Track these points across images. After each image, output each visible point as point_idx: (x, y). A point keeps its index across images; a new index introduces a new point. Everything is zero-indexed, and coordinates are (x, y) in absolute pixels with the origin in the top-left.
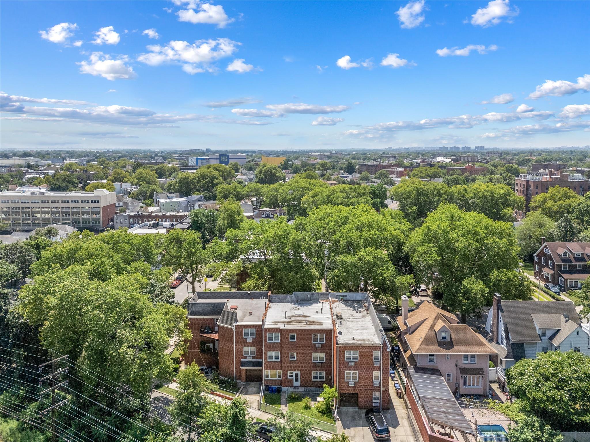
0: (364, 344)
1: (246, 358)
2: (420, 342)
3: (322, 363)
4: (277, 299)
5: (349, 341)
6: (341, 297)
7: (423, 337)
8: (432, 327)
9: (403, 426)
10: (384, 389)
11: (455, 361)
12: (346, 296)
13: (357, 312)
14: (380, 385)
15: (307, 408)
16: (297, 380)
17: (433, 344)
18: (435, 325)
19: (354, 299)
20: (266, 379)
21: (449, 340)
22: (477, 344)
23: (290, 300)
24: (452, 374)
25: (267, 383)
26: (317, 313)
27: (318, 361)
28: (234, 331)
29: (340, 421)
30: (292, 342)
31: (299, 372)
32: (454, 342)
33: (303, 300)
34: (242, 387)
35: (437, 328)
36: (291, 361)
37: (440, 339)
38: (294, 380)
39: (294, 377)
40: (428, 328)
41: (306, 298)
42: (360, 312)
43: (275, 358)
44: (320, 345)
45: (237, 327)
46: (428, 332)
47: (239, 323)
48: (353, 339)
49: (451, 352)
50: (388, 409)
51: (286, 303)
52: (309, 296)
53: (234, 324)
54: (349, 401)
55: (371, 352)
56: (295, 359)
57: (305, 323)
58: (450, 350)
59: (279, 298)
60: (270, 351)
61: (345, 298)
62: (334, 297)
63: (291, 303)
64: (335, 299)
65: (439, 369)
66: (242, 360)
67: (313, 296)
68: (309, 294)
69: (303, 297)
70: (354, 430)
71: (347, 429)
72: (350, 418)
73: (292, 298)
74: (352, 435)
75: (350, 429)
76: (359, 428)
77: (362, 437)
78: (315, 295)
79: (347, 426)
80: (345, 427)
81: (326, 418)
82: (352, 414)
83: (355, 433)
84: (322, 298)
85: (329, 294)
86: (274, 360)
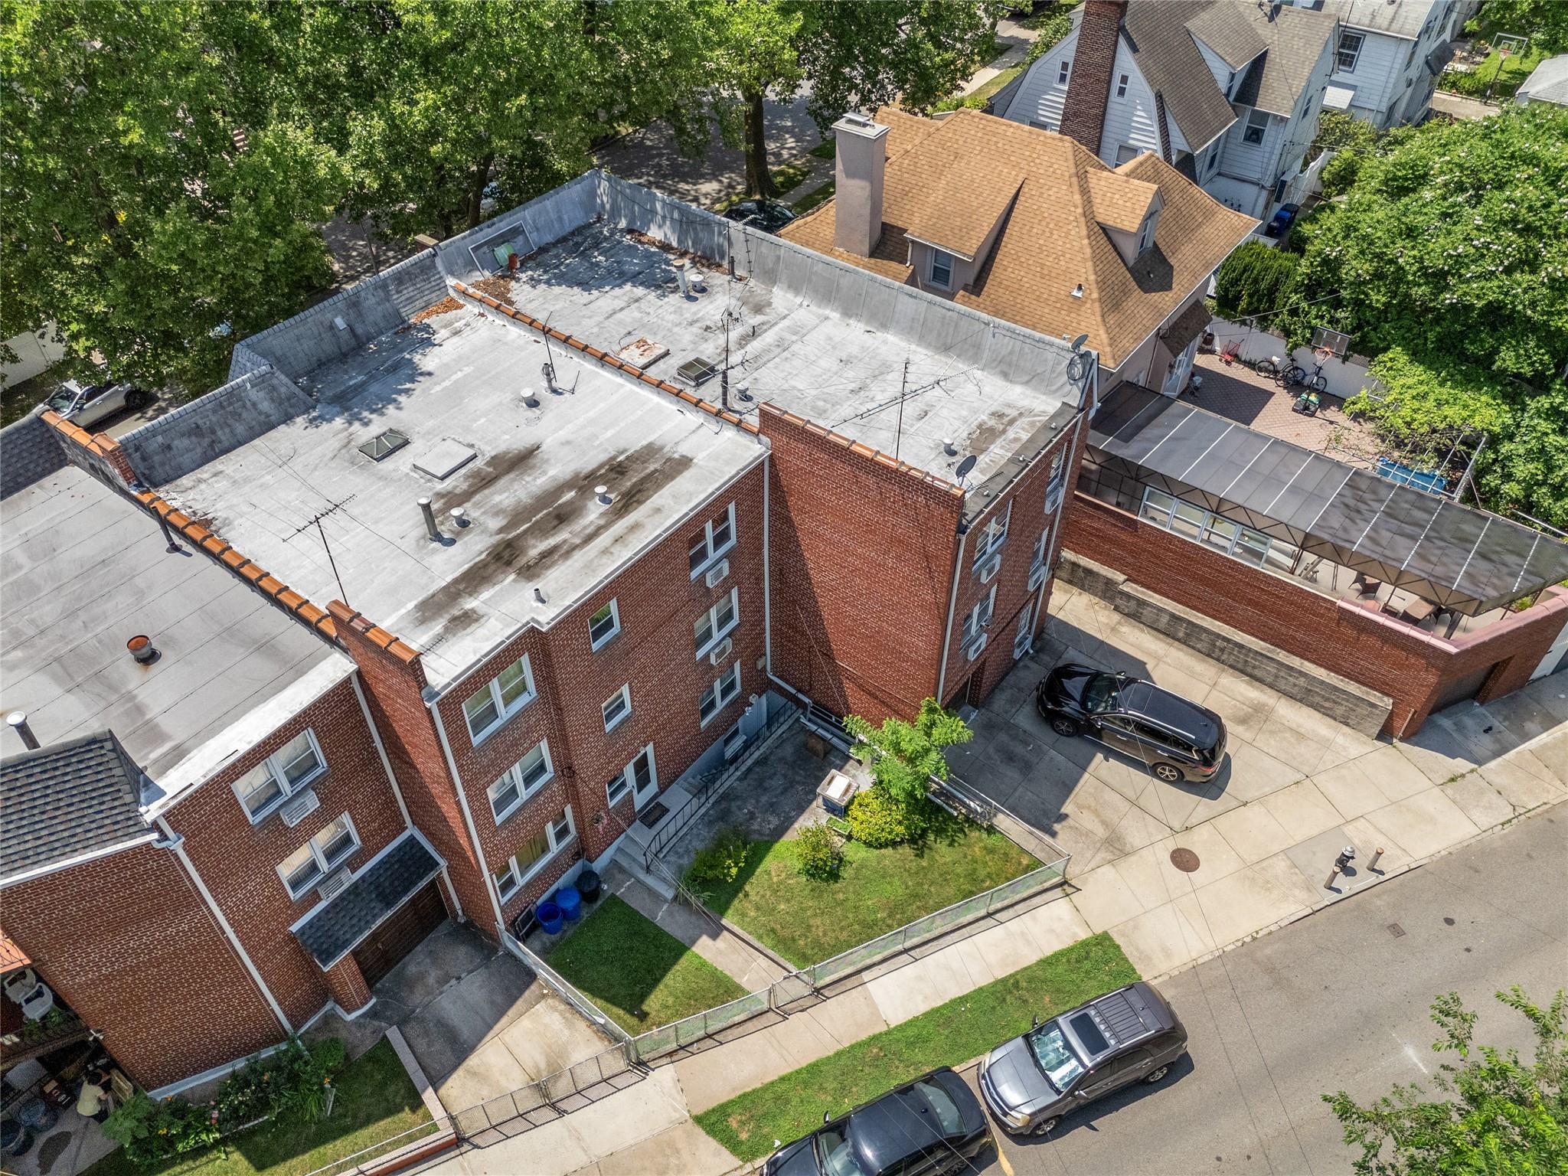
0: (1031, 450)
1: (315, 902)
2: (1093, 307)
3: (730, 634)
6: (503, 252)
7: (1086, 276)
8: (1089, 219)
12: (516, 232)
13: (686, 296)
16: (644, 782)
17: (1124, 291)
19: (557, 230)
20: (505, 899)
23: (265, 406)
25: (521, 907)
27: (715, 640)
28: (177, 845)
29: (1003, 815)
30: (605, 645)
31: (650, 747)
32: (1161, 246)
36: (613, 733)
37: (1132, 256)
38: (634, 792)
39: (631, 782)
41: (328, 347)
42: (698, 288)
43: (530, 783)
44: (725, 565)
45: (183, 815)
46: (1091, 247)
48: (950, 452)
49: (1181, 291)
51: (254, 434)
52: (340, 323)
53: (148, 811)
55: (1047, 465)
56: (629, 709)
59: (196, 431)
62: (470, 265)
63: (287, 419)
64: (485, 276)
66: (294, 928)
67: (360, 315)
68: (339, 312)
69: (308, 345)
70: (1079, 807)
71: (1057, 827)
72: (1009, 774)
73: (274, 388)
74: (1100, 832)
75: (1066, 816)
76: (1082, 782)
77: (1135, 809)
78: (372, 301)
79: (1045, 813)
80: (1046, 819)
81: (951, 845)
82: (991, 751)
83: (1098, 816)
84: (410, 300)
85: (438, 261)
86: (522, 796)
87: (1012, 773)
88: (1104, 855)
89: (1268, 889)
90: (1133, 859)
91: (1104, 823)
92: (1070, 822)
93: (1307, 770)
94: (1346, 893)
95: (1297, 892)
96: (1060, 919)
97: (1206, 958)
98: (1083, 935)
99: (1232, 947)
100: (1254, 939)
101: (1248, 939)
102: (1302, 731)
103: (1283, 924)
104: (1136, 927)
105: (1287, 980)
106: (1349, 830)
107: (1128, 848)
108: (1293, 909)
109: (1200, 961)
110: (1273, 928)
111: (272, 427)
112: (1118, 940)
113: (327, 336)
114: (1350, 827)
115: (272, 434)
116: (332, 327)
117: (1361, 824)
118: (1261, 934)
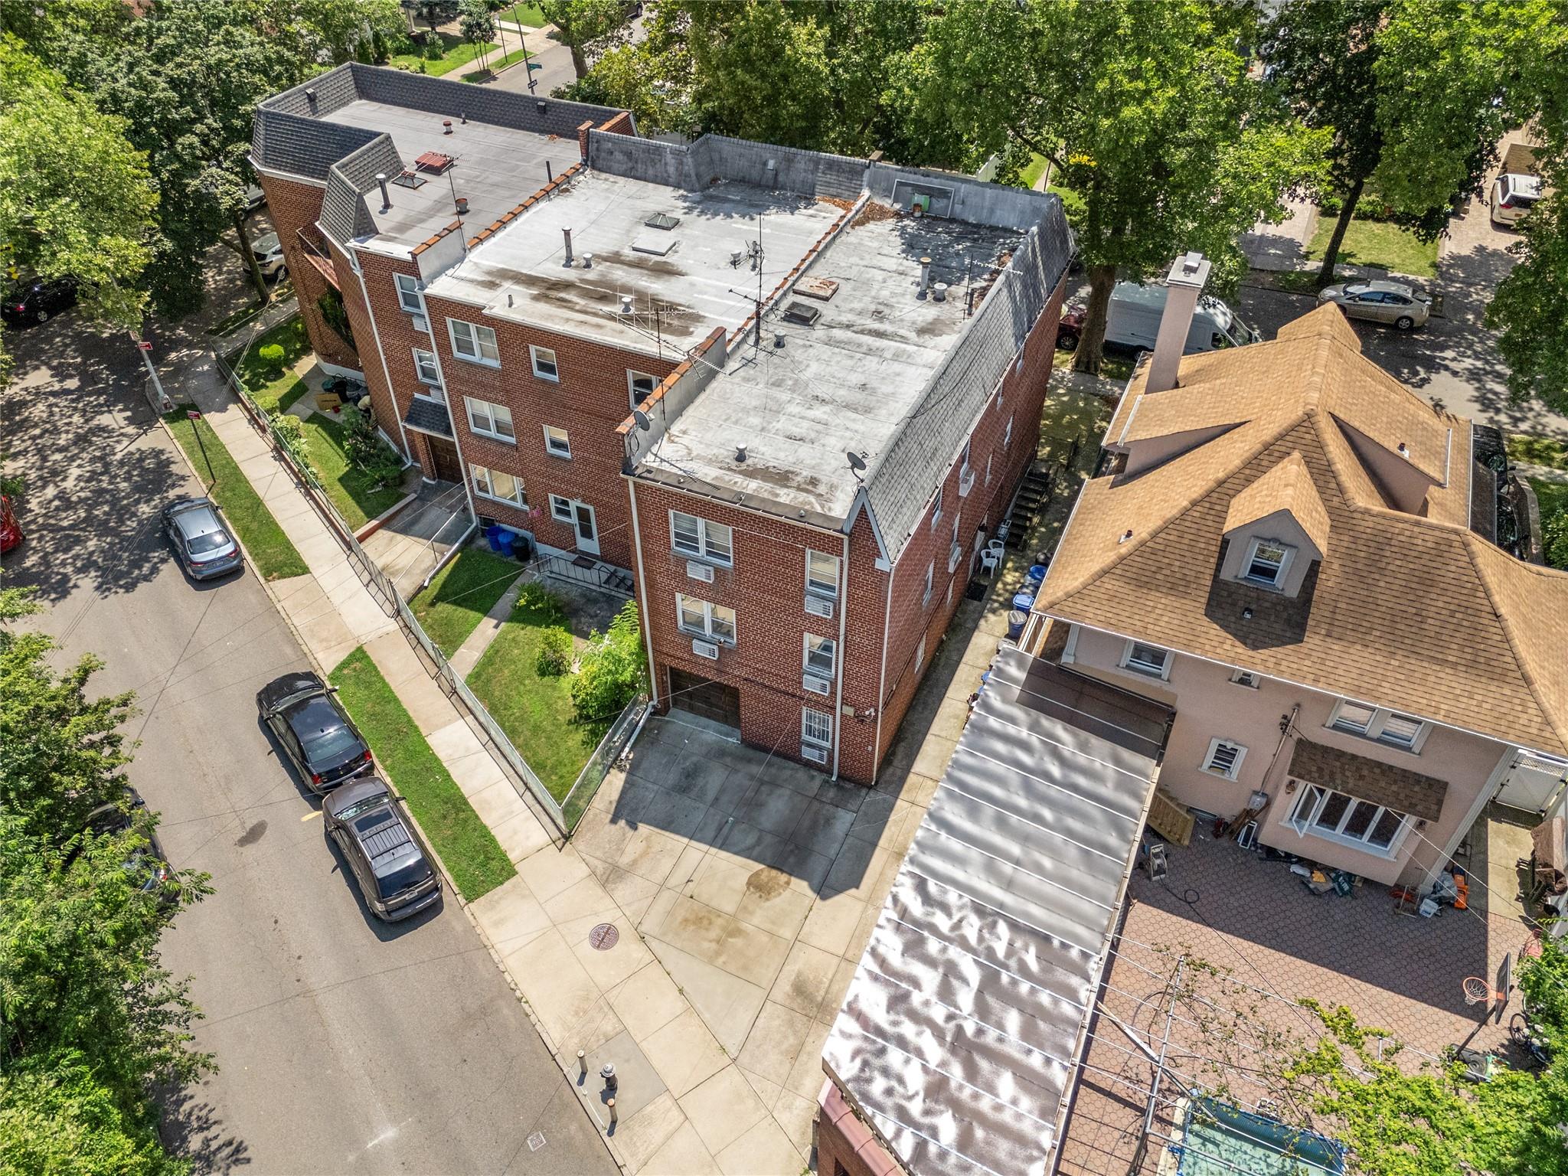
0: (763, 505)
1: (429, 393)
2: (1110, 557)
4: (618, 156)
5: (710, 462)
6: (918, 198)
7: (1142, 532)
8: (1223, 492)
9: (870, 900)
10: (850, 711)
11: (1292, 703)
12: (944, 194)
13: (923, 295)
14: (833, 693)
15: (552, 667)
16: (586, 532)
17: (1177, 587)
18: (1249, 481)
19: (984, 218)
20: (475, 490)
21: (1293, 592)
23: (671, 170)
24: (1242, 753)
25: (490, 512)
26: (735, 262)
28: (359, 273)
29: (623, 776)
30: (544, 381)
31: (591, 509)
32: (1317, 613)
33: (741, 181)
34: (413, 496)
35: (1242, 511)
36: (552, 456)
37: (1236, 569)
38: (577, 530)
39: (575, 520)
40: (1196, 492)
41: (755, 174)
42: (939, 299)
43: (499, 430)
45: (364, 257)
46: (1185, 512)
47: (374, 245)
48: (741, 457)
49: (1262, 663)
50: (870, 788)
52: (771, 164)
53: (353, 243)
54: (706, 700)
55: (792, 548)
56: (568, 455)
58: (1264, 653)
59: (629, 155)
60: (472, 395)
61: (939, 204)
62: (887, 192)
63: (677, 186)
64: (887, 203)
65: (1180, 706)
66: (417, 395)
67: (788, 168)
68: (775, 157)
69: (743, 163)
70: (648, 838)
71: (622, 823)
72: (671, 776)
73: (682, 163)
74: (624, 860)
75: (636, 829)
76: (677, 837)
77: (656, 888)
78: (802, 166)
79: (634, 811)
80: (627, 811)
81: (584, 743)
82: (694, 759)
83: (641, 856)
84: (828, 184)
85: (867, 173)
86: (493, 433)
87: (672, 777)
88: (600, 867)
89: (577, 1013)
90: (599, 891)
91: (635, 862)
92: (630, 832)
93: (744, 1059)
94: (581, 1091)
95: (576, 1040)
96: (528, 838)
97: (495, 957)
98: (512, 856)
99: (509, 979)
100: (519, 1000)
101: (518, 994)
102: (803, 1057)
103: (538, 1027)
104: (524, 897)
105: (474, 1026)
106: (664, 1101)
107: (610, 886)
108: (555, 1034)
109: (492, 951)
110: (533, 1018)
111: (667, 184)
112: (507, 884)
113: (758, 166)
114: (669, 1103)
115: (662, 187)
116: (765, 164)
117: (675, 1115)
118: (525, 1006)
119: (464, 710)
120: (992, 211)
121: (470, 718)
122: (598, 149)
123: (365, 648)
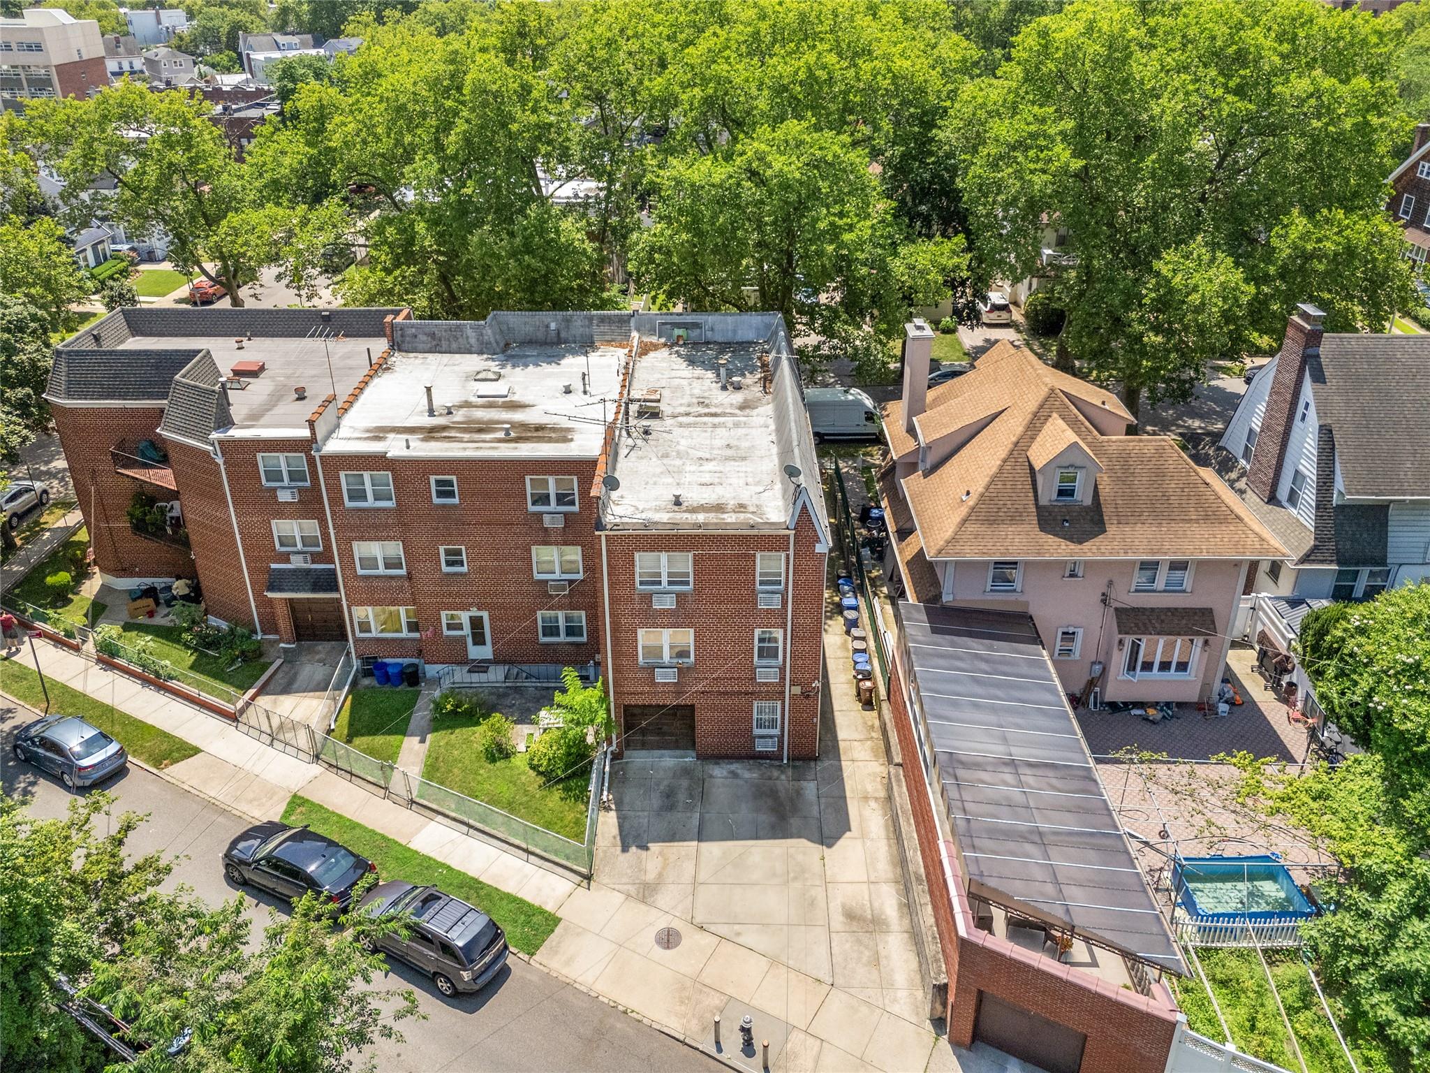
0: (717, 526)
1: (288, 561)
2: (964, 511)
3: (571, 582)
4: (422, 338)
5: (658, 510)
6: (677, 332)
7: (978, 488)
8: (1020, 448)
9: (863, 836)
10: (797, 690)
11: (1105, 581)
12: (696, 325)
13: (724, 388)
14: (783, 678)
15: (499, 753)
16: (479, 639)
17: (1015, 518)
18: (1033, 438)
19: (729, 337)
20: (359, 635)
21: (1088, 501)
22: (1206, 518)
23: (473, 341)
24: (1080, 632)
25: (370, 651)
26: (568, 391)
27: (557, 576)
28: (219, 459)
29: (613, 814)
30: (444, 506)
31: (485, 615)
32: (1107, 511)
33: (530, 342)
34: (278, 662)
35: (1041, 455)
36: (448, 574)
37: (1048, 495)
38: (470, 640)
39: (467, 630)
40: (1003, 454)
41: (540, 335)
42: (738, 388)
43: (387, 566)
44: (561, 517)
45: (228, 447)
46: (1001, 468)
47: (236, 433)
48: (678, 503)
49: (1091, 551)
50: (816, 759)
51: (459, 351)
52: (553, 326)
53: (215, 435)
54: (659, 732)
55: (746, 555)
56: (465, 569)
57: (501, 435)
58: (1087, 545)
59: (433, 335)
60: (362, 539)
61: (695, 333)
62: (652, 331)
63: (480, 353)
64: (654, 339)
65: (1032, 611)
66: (273, 566)
67: (568, 327)
68: (556, 320)
69: (529, 329)
70: (661, 853)
71: (633, 849)
72: (654, 801)
73: (482, 335)
74: (651, 876)
75: (647, 849)
76: (686, 843)
77: (690, 888)
78: (579, 323)
79: (638, 836)
80: (631, 838)
81: (562, 799)
82: (666, 783)
83: (663, 869)
84: (604, 334)
85: (633, 320)
86: (381, 570)
87: (656, 802)
88: (632, 890)
89: (682, 1002)
90: (643, 907)
91: (660, 875)
92: (644, 853)
93: (839, 981)
94: (722, 1057)
95: (695, 1021)
96: (553, 890)
97: (582, 988)
98: (549, 907)
99: (606, 1001)
100: (625, 1012)
101: (621, 1008)
102: (883, 962)
103: (655, 1025)
104: (578, 934)
105: (598, 1046)
106: (796, 1038)
107: (650, 900)
108: (674, 1026)
109: (576, 985)
110: (645, 1021)
111: (470, 352)
112: (557, 930)
113: (542, 329)
114: (802, 1036)
115: (468, 356)
116: (547, 326)
117: (814, 1044)
118: (634, 1015)
119: (428, 813)
120: (735, 331)
121: (440, 818)
122: (402, 336)
123: (299, 794)
